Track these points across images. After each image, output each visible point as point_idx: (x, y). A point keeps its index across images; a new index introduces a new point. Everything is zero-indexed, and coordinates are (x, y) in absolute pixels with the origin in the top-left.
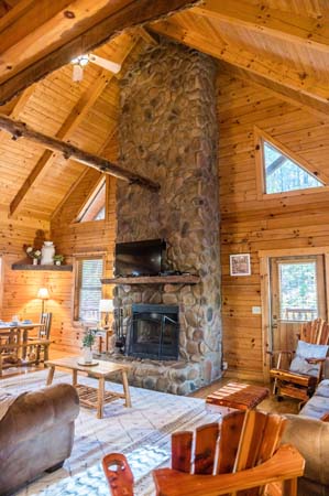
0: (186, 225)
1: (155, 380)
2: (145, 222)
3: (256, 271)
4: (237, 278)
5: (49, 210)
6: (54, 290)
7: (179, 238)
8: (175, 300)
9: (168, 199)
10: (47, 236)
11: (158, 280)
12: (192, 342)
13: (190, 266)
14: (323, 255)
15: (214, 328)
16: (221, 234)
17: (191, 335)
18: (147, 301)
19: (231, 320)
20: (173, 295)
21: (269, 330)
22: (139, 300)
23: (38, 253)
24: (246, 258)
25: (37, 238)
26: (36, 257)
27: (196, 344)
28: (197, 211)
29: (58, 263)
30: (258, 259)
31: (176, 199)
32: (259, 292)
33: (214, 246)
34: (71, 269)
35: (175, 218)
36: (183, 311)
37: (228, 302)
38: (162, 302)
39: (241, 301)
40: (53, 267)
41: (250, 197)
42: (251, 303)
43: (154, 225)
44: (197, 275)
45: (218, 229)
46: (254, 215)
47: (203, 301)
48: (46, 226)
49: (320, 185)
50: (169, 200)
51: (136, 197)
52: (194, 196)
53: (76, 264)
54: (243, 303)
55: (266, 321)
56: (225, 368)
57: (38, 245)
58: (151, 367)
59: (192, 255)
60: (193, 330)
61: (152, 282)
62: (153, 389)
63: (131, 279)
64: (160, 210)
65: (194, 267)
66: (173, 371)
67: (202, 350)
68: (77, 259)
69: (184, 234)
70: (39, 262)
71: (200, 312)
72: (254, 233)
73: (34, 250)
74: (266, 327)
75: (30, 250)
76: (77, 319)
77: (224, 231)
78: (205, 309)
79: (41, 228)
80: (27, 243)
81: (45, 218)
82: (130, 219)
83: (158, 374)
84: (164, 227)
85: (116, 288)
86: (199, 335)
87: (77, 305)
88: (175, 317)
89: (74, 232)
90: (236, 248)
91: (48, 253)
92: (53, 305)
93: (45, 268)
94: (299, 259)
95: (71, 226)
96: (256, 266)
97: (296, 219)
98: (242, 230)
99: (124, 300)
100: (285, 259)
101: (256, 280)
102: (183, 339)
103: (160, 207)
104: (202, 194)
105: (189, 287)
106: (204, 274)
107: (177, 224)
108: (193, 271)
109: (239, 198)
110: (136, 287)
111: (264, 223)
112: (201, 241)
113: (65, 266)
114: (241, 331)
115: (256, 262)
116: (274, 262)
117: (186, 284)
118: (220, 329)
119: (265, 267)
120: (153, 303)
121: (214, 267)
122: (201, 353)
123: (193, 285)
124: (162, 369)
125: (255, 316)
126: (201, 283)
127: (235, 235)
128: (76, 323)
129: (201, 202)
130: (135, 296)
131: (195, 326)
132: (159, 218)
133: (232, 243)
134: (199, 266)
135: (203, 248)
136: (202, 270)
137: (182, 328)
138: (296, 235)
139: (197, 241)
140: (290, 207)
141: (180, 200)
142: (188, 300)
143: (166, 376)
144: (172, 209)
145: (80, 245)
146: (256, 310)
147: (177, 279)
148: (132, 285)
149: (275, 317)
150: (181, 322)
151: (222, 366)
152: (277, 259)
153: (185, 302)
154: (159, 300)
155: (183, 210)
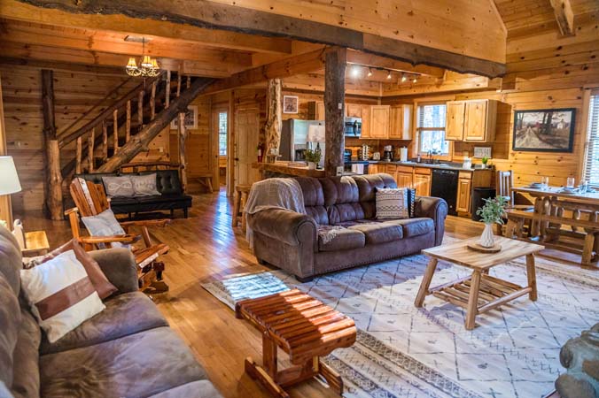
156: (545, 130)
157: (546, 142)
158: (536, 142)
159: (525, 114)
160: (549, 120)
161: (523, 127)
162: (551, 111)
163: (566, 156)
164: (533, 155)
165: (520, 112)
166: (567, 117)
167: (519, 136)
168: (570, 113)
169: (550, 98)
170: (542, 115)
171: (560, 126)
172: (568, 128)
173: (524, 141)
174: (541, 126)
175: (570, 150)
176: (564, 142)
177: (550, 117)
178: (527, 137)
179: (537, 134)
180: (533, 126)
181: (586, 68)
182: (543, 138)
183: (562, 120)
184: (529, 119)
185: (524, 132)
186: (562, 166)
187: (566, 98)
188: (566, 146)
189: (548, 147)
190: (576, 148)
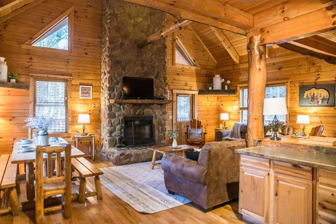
0: (158, 72)
2: (132, 64)
3: (171, 99)
7: (155, 79)
8: (152, 113)
9: (147, 56)
12: (161, 134)
17: (160, 130)
18: (135, 114)
20: (151, 110)
22: (129, 113)
24: (167, 92)
27: (163, 134)
29: (13, 81)
30: (172, 93)
31: (153, 56)
32: (172, 109)
34: (27, 87)
35: (153, 67)
36: (156, 118)
38: (144, 114)
42: (169, 114)
43: (139, 68)
46: (170, 72)
47: (166, 113)
51: (126, 47)
52: (162, 58)
53: (32, 83)
55: (175, 121)
59: (160, 89)
60: (161, 128)
69: (157, 77)
71: (165, 119)
72: (171, 81)
74: (175, 124)
82: (121, 61)
84: (145, 71)
86: (165, 130)
89: (28, 53)
96: (171, 96)
97: (186, 78)
99: (117, 114)
102: (156, 133)
103: (143, 58)
105: (160, 106)
107: (154, 71)
111: (175, 77)
113: (21, 84)
119: (175, 97)
120: (138, 114)
123: (162, 105)
131: (162, 125)
132: (142, 65)
137: (156, 128)
138: (186, 85)
141: (155, 58)
142: (159, 113)
146: (171, 117)
150: (154, 124)
153: (157, 114)
154: (142, 113)
155: (157, 64)
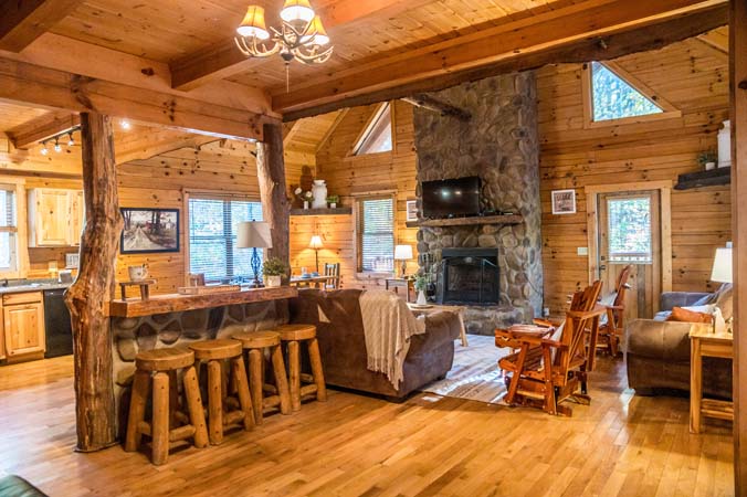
0: (505, 159)
1: (480, 324)
2: (452, 155)
3: (582, 209)
4: (559, 216)
5: (314, 141)
6: (328, 238)
7: (497, 174)
8: (494, 243)
9: (480, 131)
10: (314, 173)
11: (478, 220)
12: (514, 286)
13: (510, 204)
14: (659, 190)
15: (535, 271)
16: (540, 167)
17: (513, 279)
18: (460, 245)
19: (553, 263)
20: (492, 237)
21: (596, 272)
22: (449, 243)
23: (309, 195)
24: (570, 193)
25: (303, 177)
26: (307, 199)
27: (519, 287)
28: (518, 144)
29: (333, 205)
30: (584, 194)
31: (492, 130)
32: (585, 231)
33: (534, 182)
34: (349, 211)
35: (491, 151)
36: (503, 253)
37: (550, 243)
38: (478, 245)
39: (564, 242)
40: (328, 210)
41: (575, 125)
42: (577, 244)
43: (465, 159)
44: (519, 214)
45: (537, 162)
46: (578, 146)
47: (526, 242)
48: (311, 161)
49: (659, 111)
50: (483, 131)
51: (440, 126)
52: (513, 127)
53: (355, 206)
54: (566, 244)
55: (593, 261)
56: (547, 314)
57: (307, 184)
58: (475, 312)
59: (512, 193)
60: (515, 273)
61: (469, 223)
62: (478, 334)
63: (444, 221)
64: (471, 143)
65: (515, 206)
66: (500, 314)
67: (526, 292)
68: (357, 199)
69: (502, 169)
70: (310, 206)
71: (524, 255)
72: (580, 167)
73: (304, 191)
74: (593, 269)
75: (299, 191)
76: (360, 269)
77: (543, 164)
78: (529, 250)
79: (306, 163)
80: (294, 183)
81: (310, 151)
82: (434, 154)
83: (483, 318)
84: (477, 162)
85: (421, 232)
86: (522, 279)
87: (360, 254)
88: (494, 260)
89: (350, 167)
90: (558, 183)
91: (320, 194)
92: (328, 257)
93: (319, 211)
94: (630, 194)
95: (346, 160)
96: (580, 203)
97: (628, 151)
98: (566, 163)
99: (431, 244)
100: (615, 195)
101: (581, 217)
102: (504, 283)
103: (472, 139)
104: (524, 125)
105: (510, 228)
106: (527, 213)
107: (494, 158)
108: (515, 210)
109: (561, 126)
110: (449, 230)
111: (592, 154)
112: (522, 177)
113: (342, 209)
114: (565, 274)
115: (582, 198)
116: (602, 199)
117: (506, 225)
118: (541, 272)
119: (592, 205)
120: (467, 245)
121: (535, 205)
122: (524, 297)
123: (514, 225)
124: (488, 313)
125: (581, 257)
126: (524, 223)
127: (556, 169)
128: (359, 275)
129: (522, 134)
130: (445, 240)
131: (517, 268)
132: (471, 152)
133: (553, 178)
134: (521, 204)
135: (525, 184)
136: (524, 208)
137: (503, 272)
138: (629, 169)
139: (518, 178)
140: (622, 136)
141: (497, 130)
142: (509, 242)
143: (492, 319)
144: (488, 141)
145: (359, 182)
146: (582, 251)
147: (499, 219)
148: (443, 227)
149: (603, 258)
150: (501, 265)
151: (543, 313)
152: (606, 195)
153: (505, 244)
154: (474, 243)
155: (500, 143)
156: (155, 229)
157: (157, 242)
158: (147, 244)
159: (133, 212)
160: (158, 221)
161: (132, 227)
162: (157, 211)
163: (174, 255)
164: (144, 258)
165: (127, 209)
166: (173, 217)
167: (128, 236)
168: (174, 214)
169: (155, 197)
170: (150, 214)
171: (168, 226)
172: (175, 228)
173: (134, 242)
174: (151, 226)
175: (177, 250)
176: (173, 242)
177: (158, 217)
178: (137, 237)
179: (148, 235)
180: (142, 226)
181: (181, 173)
182: (154, 239)
183: (169, 220)
184: (137, 217)
185: (133, 233)
186: (172, 266)
187: (169, 198)
188: (174, 246)
189: (158, 247)
190: (181, 247)
